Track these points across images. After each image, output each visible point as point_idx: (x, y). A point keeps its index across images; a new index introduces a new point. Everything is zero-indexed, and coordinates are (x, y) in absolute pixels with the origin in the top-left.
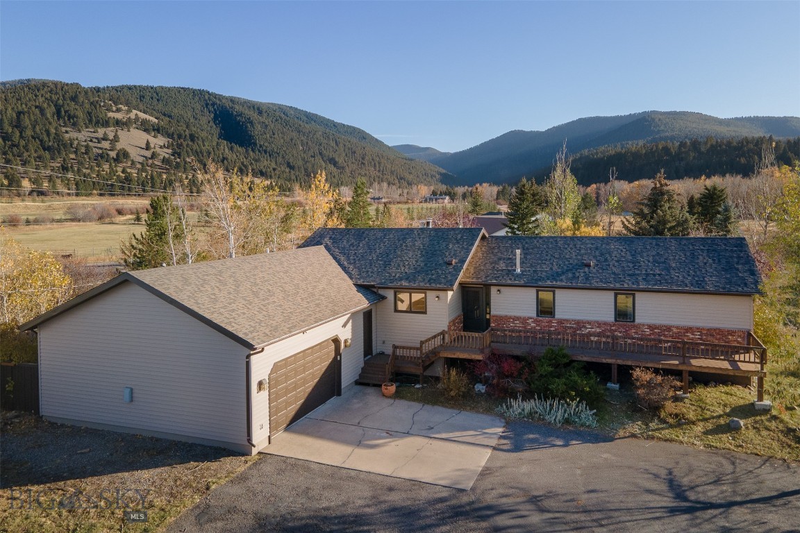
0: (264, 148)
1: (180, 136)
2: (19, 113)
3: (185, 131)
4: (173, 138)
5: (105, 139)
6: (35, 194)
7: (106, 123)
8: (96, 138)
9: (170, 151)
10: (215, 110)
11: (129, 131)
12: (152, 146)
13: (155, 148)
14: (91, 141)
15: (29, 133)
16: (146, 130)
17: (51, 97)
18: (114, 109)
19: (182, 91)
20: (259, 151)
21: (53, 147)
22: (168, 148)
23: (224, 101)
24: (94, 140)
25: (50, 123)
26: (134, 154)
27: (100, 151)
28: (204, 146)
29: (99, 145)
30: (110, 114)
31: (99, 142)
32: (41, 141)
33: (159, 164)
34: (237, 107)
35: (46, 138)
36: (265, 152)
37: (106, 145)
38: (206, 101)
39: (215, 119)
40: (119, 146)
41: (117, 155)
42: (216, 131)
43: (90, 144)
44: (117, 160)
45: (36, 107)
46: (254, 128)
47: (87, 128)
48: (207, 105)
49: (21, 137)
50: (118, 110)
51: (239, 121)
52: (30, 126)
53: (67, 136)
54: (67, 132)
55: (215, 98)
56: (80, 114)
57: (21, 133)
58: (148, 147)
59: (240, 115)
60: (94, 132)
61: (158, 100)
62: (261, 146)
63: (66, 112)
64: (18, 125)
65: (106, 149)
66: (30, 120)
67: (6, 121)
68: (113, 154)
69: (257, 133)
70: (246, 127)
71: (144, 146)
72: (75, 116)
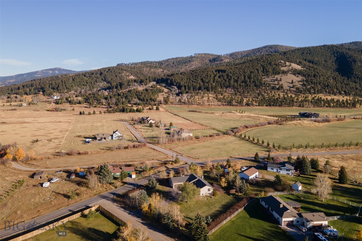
0: (358, 76)
1: (309, 75)
2: (251, 72)
3: (312, 73)
4: (305, 77)
5: (276, 80)
6: (246, 105)
7: (279, 73)
8: (274, 80)
9: (302, 83)
10: (338, 55)
11: (287, 75)
12: (294, 82)
13: (295, 82)
14: (272, 81)
15: (252, 80)
16: (294, 74)
17: (263, 64)
18: (284, 66)
19: (322, 47)
20: (354, 77)
21: (258, 85)
22: (301, 82)
23: (343, 50)
24: (273, 81)
25: (259, 75)
26: (286, 86)
27: (273, 85)
28: (320, 79)
29: (274, 83)
30: (282, 68)
31: (274, 82)
32: (255, 83)
33: (295, 90)
34: (350, 52)
35: (257, 82)
36: (358, 77)
37: (276, 82)
38: (334, 51)
39: (336, 60)
40: (281, 83)
41: (279, 87)
42: (335, 66)
43: (271, 82)
44: (278, 89)
45: (257, 69)
46: (355, 64)
47: (272, 75)
48: (334, 53)
49: (250, 82)
50: (285, 66)
51: (349, 61)
52: (253, 77)
53: (264, 80)
54: (264, 78)
55: (339, 49)
56: (270, 70)
57: (250, 80)
58: (292, 82)
59: (350, 57)
60: (274, 77)
61: (310, 54)
62: (356, 75)
63: (266, 69)
64: (249, 77)
65: (276, 85)
66: (253, 75)
67: (246, 76)
68: (277, 86)
69: (356, 67)
70: (352, 64)
71: (291, 82)
72: (269, 71)
